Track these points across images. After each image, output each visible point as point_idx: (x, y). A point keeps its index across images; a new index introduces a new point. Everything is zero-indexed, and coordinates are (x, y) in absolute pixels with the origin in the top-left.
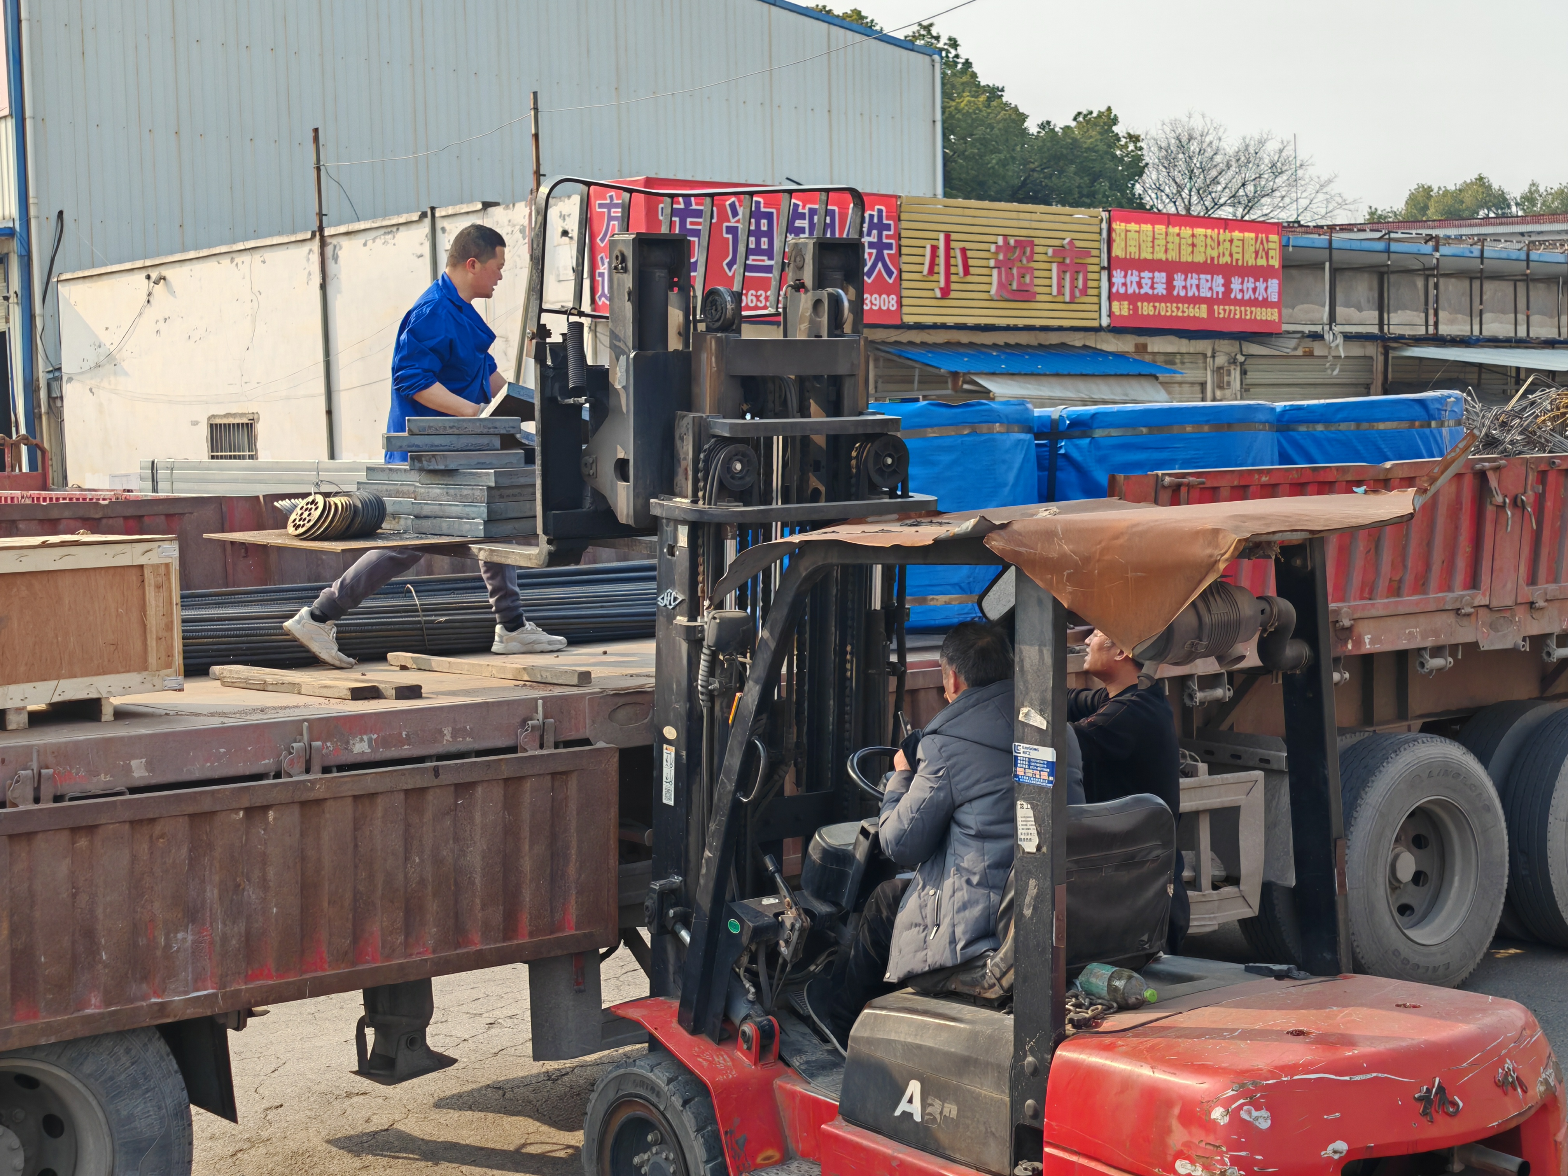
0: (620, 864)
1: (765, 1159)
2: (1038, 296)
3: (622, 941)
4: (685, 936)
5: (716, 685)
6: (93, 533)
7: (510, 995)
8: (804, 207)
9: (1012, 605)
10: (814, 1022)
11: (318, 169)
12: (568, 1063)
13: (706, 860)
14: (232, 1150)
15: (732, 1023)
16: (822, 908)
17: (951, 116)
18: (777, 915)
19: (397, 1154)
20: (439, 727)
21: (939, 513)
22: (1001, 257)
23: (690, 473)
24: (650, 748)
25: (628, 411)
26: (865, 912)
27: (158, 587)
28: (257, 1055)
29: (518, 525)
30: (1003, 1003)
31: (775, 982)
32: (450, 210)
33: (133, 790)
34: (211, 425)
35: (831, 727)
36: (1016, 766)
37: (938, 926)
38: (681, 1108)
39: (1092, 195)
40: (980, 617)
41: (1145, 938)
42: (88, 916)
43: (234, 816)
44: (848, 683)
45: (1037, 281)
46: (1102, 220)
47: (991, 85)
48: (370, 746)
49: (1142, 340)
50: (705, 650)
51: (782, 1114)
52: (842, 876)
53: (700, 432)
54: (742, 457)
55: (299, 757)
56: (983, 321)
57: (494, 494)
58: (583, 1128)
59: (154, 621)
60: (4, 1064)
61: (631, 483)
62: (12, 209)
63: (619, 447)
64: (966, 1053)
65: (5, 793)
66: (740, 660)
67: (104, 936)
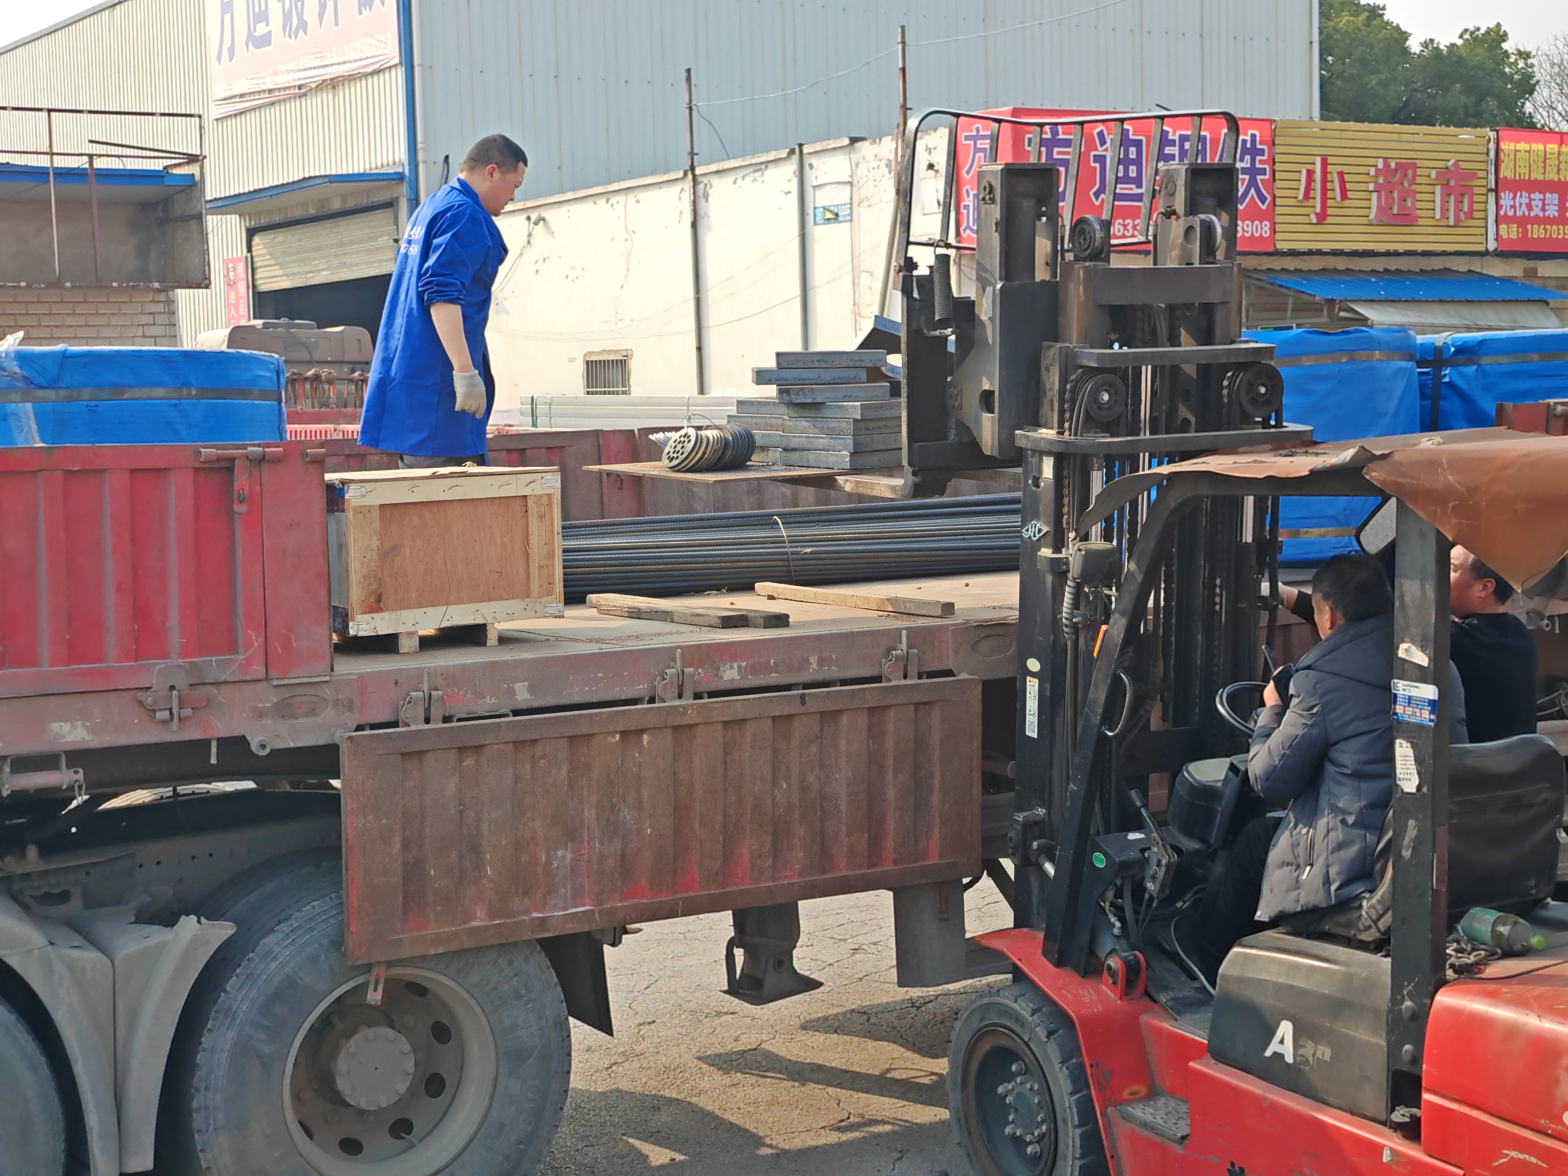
0: (983, 794)
1: (1132, 1094)
2: (1420, 220)
3: (985, 872)
4: (1050, 868)
5: (1080, 618)
7: (874, 921)
8: (1174, 133)
9: (1390, 540)
10: (1182, 959)
11: (691, 109)
12: (931, 991)
13: (1071, 793)
14: (607, 1063)
15: (1097, 957)
16: (1190, 845)
17: (1329, 37)
18: (1143, 851)
19: (765, 1074)
20: (805, 656)
21: (1316, 443)
22: (1381, 180)
23: (1056, 404)
24: (1012, 681)
25: (994, 342)
27: (541, 517)
28: (631, 971)
29: (883, 457)
30: (1379, 946)
31: (1141, 917)
32: (818, 147)
33: (516, 713)
34: (587, 362)
35: (1199, 662)
36: (1395, 703)
37: (1312, 865)
38: (1046, 1040)
39: (1479, 114)
40: (1357, 551)
41: (1532, 883)
42: (474, 832)
43: (610, 739)
44: (1217, 617)
45: (1419, 205)
46: (1489, 140)
47: (1372, 4)
48: (739, 673)
49: (1531, 264)
50: (1069, 583)
51: (1148, 1050)
52: (1210, 813)
53: (1066, 363)
54: (1109, 387)
55: (672, 682)
56: (1361, 247)
57: (861, 426)
58: (947, 1056)
59: (536, 549)
60: (395, 971)
61: (996, 415)
62: (401, 153)
63: (984, 379)
64: (1341, 996)
65: (398, 713)
66: (1106, 592)
67: (489, 852)
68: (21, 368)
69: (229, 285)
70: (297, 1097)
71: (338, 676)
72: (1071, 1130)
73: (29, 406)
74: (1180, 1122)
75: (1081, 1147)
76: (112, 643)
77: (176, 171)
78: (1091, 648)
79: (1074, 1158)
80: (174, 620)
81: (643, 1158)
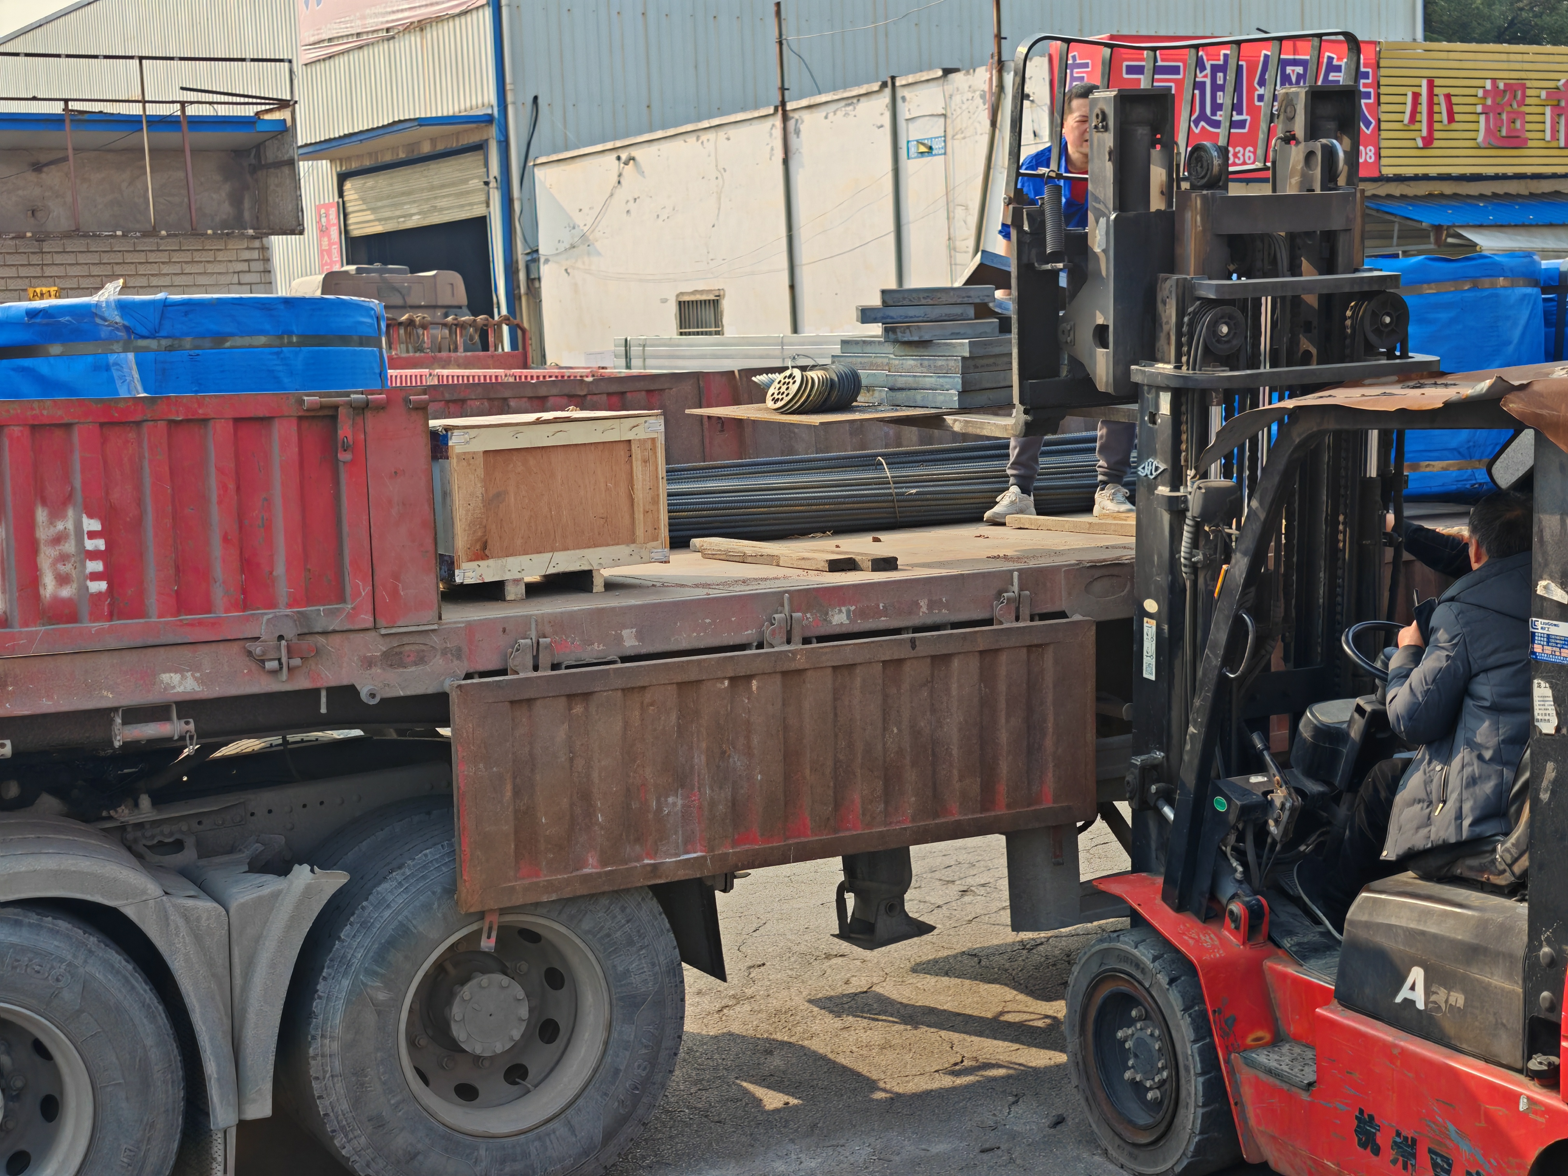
0: (1097, 738)
1: (1256, 1040)
2: (1530, 142)
3: (1099, 815)
4: (1169, 812)
5: (1199, 557)
6: (581, 409)
7: (982, 863)
9: (1529, 467)
11: (781, 43)
12: (1043, 935)
13: (1191, 736)
14: (718, 1006)
15: (1219, 902)
16: (1314, 787)
18: (1266, 794)
19: (877, 1017)
20: (915, 599)
21: (1443, 374)
22: (1489, 102)
23: (1173, 338)
24: (1130, 621)
25: (1107, 275)
26: (1362, 790)
27: (645, 461)
28: (738, 915)
29: (991, 395)
30: (1515, 890)
31: (1264, 861)
32: (911, 79)
33: (625, 659)
34: (680, 302)
35: (1321, 601)
36: (1533, 642)
38: (1167, 987)
42: (585, 780)
43: (719, 685)
44: (1340, 555)
45: (1528, 127)
48: (848, 617)
50: (1188, 521)
51: (1272, 996)
52: (1335, 755)
53: (1184, 293)
54: (1229, 320)
55: (780, 628)
56: (1468, 170)
57: (969, 364)
58: (1063, 998)
59: (641, 494)
60: (509, 918)
61: (1111, 350)
62: (490, 96)
63: (1098, 313)
64: (1475, 941)
65: (506, 661)
66: (1227, 530)
67: (599, 799)
68: (122, 317)
69: (321, 231)
70: (412, 1043)
71: (446, 624)
72: (1193, 1077)
73: (131, 356)
74: (1306, 1068)
75: (1204, 1095)
76: (219, 594)
77: (267, 117)
78: (1210, 588)
79: (1197, 1106)
80: (280, 569)
81: (759, 1102)
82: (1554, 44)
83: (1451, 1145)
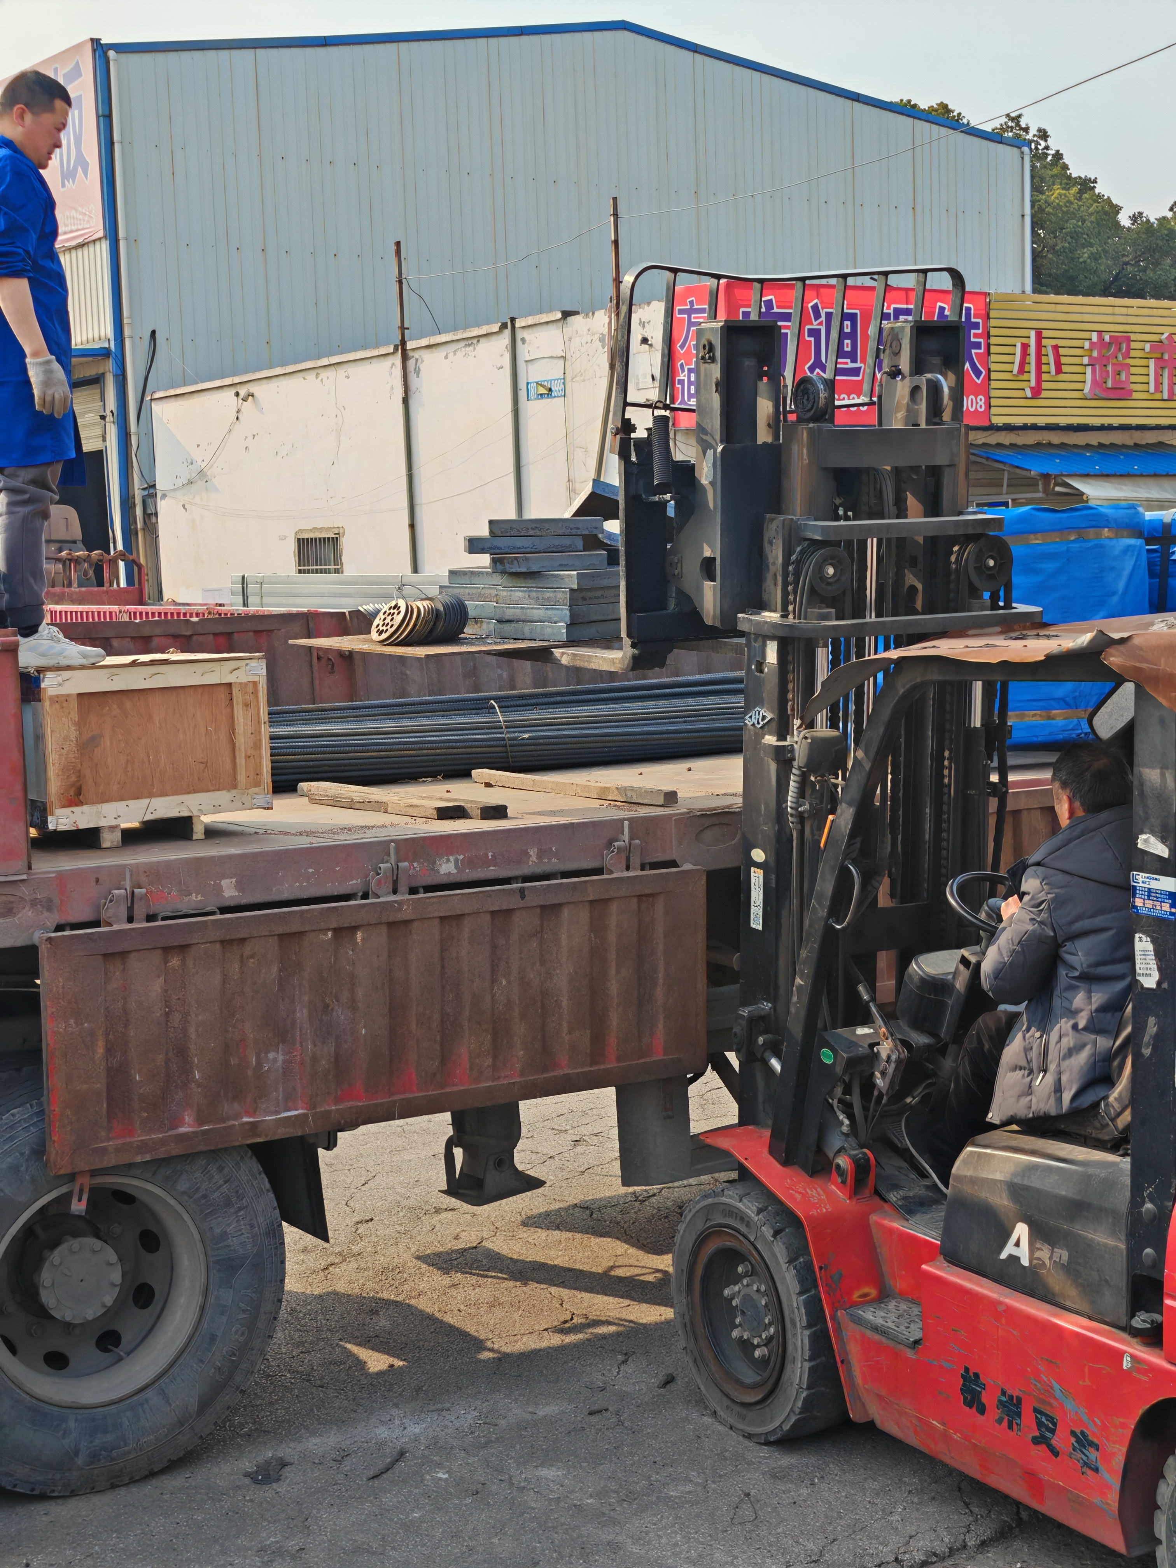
0: (708, 987)
1: (862, 1296)
2: (1135, 394)
3: (710, 1065)
4: (776, 1065)
5: (806, 807)
6: (182, 651)
7: (595, 1111)
11: (400, 283)
13: (798, 988)
14: (324, 1264)
15: (826, 1156)
16: (920, 1039)
17: (1041, 210)
18: (872, 1046)
19: (486, 1273)
20: (524, 848)
21: (1045, 625)
22: (1095, 354)
23: (779, 578)
24: (737, 870)
25: (715, 508)
27: (247, 705)
28: (347, 1167)
29: (601, 628)
30: (1115, 1146)
31: (870, 1113)
32: (530, 321)
33: (224, 910)
34: (299, 540)
38: (772, 1239)
42: (181, 1035)
43: (322, 937)
44: (946, 790)
45: (1133, 379)
47: (1083, 177)
48: (456, 867)
50: (794, 771)
51: (879, 1250)
52: (940, 1006)
53: (790, 536)
54: (834, 561)
55: (386, 877)
56: (1075, 421)
57: (577, 596)
58: (672, 1253)
59: (242, 740)
60: (100, 1180)
61: (718, 585)
62: (108, 330)
63: (705, 546)
64: (1078, 1197)
65: (99, 913)
66: (833, 781)
67: (196, 1055)
71: (36, 874)
72: (799, 1331)
74: (912, 1326)
75: (810, 1350)
78: (816, 837)
79: (803, 1361)
81: (361, 1364)
82: (1158, 298)
83: (1055, 1404)
